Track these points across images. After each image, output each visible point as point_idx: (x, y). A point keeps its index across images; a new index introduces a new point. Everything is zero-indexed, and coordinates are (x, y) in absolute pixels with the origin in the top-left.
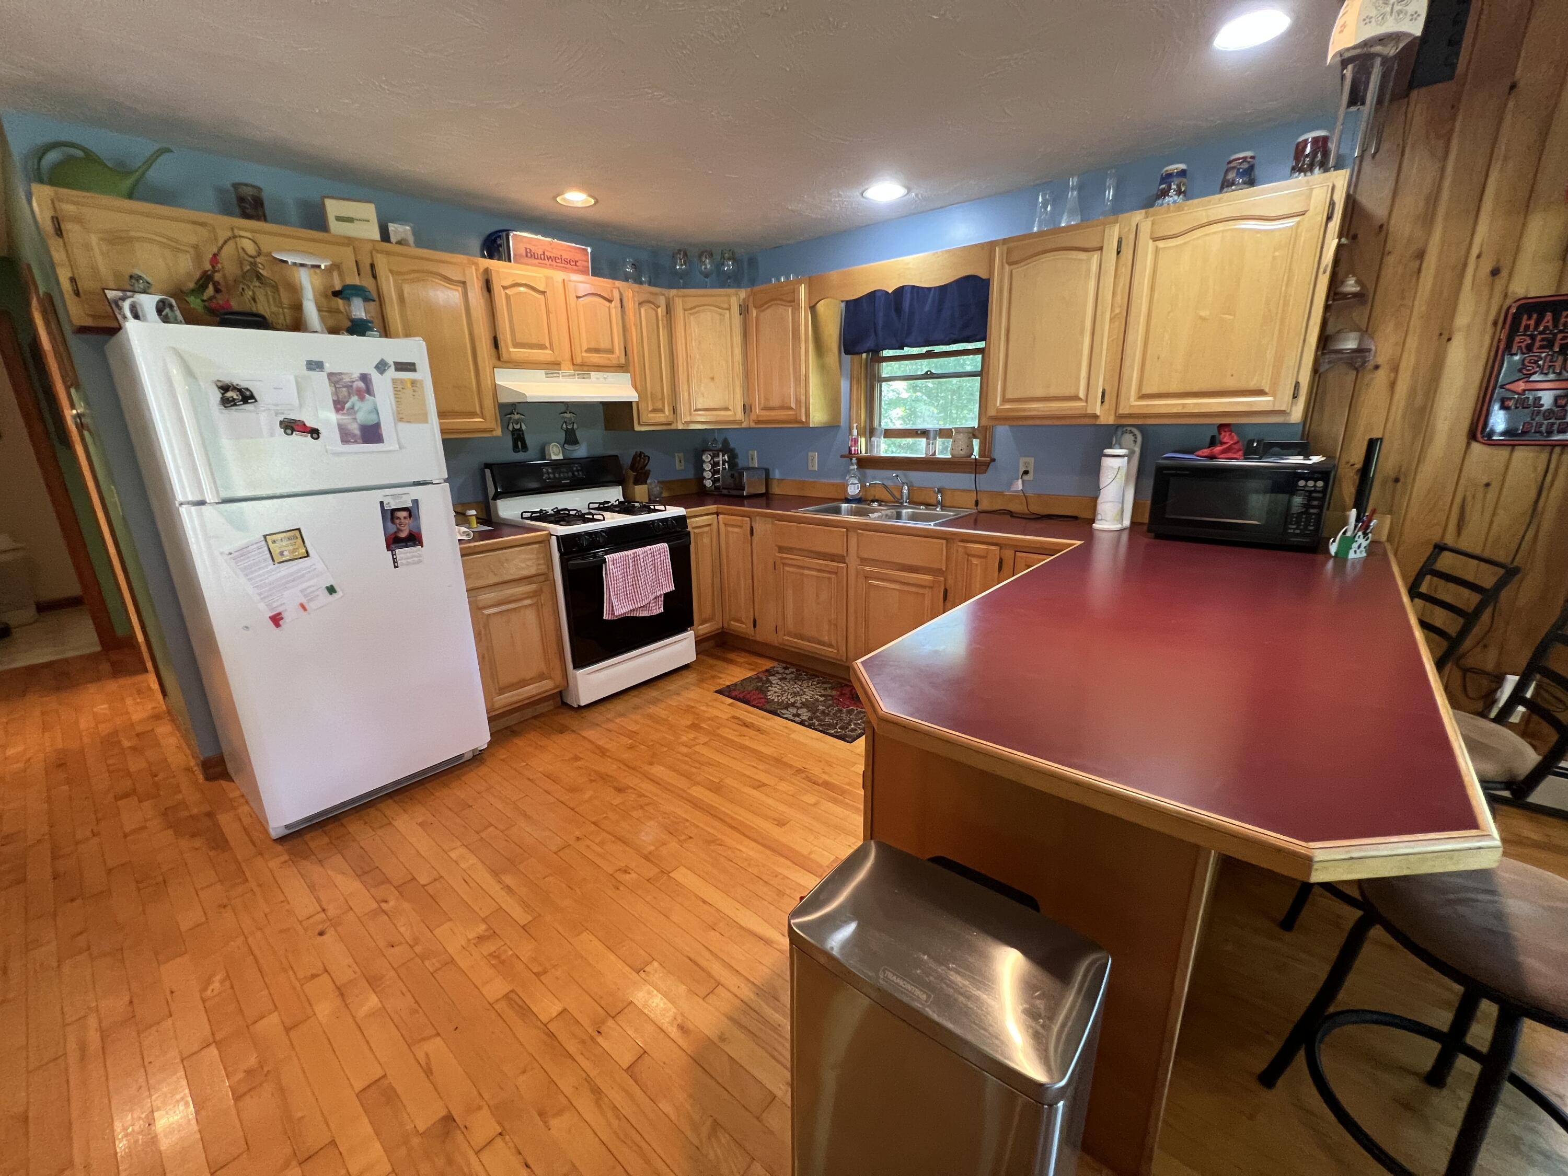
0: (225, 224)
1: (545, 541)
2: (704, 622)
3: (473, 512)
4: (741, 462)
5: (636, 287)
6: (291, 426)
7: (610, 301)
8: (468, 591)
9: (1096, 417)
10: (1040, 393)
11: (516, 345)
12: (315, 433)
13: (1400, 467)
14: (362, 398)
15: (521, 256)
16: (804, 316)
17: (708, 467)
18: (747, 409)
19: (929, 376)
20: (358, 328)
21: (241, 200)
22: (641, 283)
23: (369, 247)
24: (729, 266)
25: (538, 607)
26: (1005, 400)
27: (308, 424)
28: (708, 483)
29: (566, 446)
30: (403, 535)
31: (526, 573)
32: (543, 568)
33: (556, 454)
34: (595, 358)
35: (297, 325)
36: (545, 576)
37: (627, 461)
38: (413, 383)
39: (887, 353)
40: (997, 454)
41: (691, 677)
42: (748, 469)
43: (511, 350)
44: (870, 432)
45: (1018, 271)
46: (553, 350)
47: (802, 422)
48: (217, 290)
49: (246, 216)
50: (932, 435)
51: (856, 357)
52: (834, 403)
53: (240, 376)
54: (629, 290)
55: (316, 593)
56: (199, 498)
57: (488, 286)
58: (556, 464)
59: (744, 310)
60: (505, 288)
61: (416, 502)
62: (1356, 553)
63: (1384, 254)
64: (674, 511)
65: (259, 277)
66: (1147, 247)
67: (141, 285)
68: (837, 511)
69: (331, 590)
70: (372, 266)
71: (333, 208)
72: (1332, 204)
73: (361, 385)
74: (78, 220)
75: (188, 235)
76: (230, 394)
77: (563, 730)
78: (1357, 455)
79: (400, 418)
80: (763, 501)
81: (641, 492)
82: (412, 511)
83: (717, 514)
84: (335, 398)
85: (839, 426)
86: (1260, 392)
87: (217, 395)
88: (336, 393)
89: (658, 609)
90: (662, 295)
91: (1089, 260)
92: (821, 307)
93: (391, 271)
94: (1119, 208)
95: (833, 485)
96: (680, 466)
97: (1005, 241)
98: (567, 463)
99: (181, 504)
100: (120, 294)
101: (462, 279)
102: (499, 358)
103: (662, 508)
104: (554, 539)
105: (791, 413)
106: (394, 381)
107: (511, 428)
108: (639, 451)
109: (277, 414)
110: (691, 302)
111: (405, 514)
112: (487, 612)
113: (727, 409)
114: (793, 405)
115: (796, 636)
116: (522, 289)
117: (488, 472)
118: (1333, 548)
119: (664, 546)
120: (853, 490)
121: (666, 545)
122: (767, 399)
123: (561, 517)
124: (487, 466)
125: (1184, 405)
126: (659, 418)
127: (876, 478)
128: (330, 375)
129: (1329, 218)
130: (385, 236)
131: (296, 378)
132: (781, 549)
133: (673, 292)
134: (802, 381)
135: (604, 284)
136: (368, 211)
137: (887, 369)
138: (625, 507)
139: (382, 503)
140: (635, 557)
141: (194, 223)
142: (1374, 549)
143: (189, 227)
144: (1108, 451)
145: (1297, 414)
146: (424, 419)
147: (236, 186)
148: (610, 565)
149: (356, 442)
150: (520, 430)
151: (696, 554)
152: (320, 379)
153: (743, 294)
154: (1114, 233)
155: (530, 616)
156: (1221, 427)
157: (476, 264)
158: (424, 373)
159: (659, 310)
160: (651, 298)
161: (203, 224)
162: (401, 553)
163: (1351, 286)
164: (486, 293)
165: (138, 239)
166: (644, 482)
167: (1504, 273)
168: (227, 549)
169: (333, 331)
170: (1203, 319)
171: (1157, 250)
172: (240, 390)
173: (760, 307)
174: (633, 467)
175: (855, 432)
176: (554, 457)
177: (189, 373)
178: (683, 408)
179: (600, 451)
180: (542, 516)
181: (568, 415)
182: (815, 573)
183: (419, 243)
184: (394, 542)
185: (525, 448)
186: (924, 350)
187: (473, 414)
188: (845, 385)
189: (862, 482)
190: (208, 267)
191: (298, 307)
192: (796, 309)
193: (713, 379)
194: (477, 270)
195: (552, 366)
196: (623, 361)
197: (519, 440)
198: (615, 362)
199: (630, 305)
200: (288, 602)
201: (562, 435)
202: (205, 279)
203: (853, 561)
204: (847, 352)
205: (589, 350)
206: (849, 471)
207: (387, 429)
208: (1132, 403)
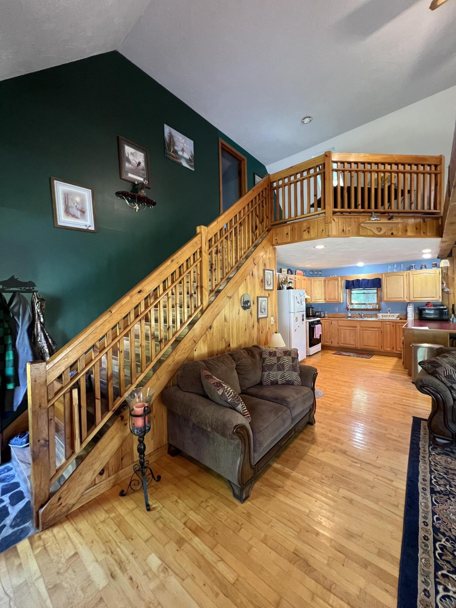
9: (406, 301)
12: (299, 303)
15: (297, 274)
18: (325, 299)
19: (364, 293)
23: (287, 275)
24: (320, 273)
26: (387, 298)
30: (303, 319)
39: (354, 289)
40: (382, 308)
44: (351, 304)
45: (387, 278)
47: (339, 302)
50: (367, 304)
59: (325, 281)
61: (304, 314)
66: (411, 276)
69: (299, 327)
71: (283, 270)
83: (322, 320)
85: (344, 303)
86: (434, 297)
89: (319, 338)
91: (401, 277)
92: (342, 281)
94: (405, 270)
97: (384, 273)
104: (308, 322)
110: (314, 280)
113: (321, 299)
114: (337, 299)
118: (451, 320)
119: (320, 325)
120: (350, 315)
122: (330, 297)
125: (421, 299)
127: (356, 312)
128: (300, 295)
129: (439, 274)
134: (339, 294)
135: (305, 277)
136: (286, 270)
137: (354, 292)
144: (408, 307)
145: (441, 300)
153: (324, 278)
154: (404, 274)
156: (428, 303)
160: (309, 279)
162: (303, 322)
163: (445, 282)
168: (293, 319)
170: (423, 286)
172: (297, 298)
173: (329, 281)
175: (348, 304)
178: (312, 299)
182: (349, 330)
186: (364, 289)
188: (345, 295)
189: (352, 313)
192: (338, 281)
193: (318, 293)
196: (306, 291)
200: (296, 328)
203: (358, 328)
204: (346, 289)
206: (348, 312)
208: (412, 299)
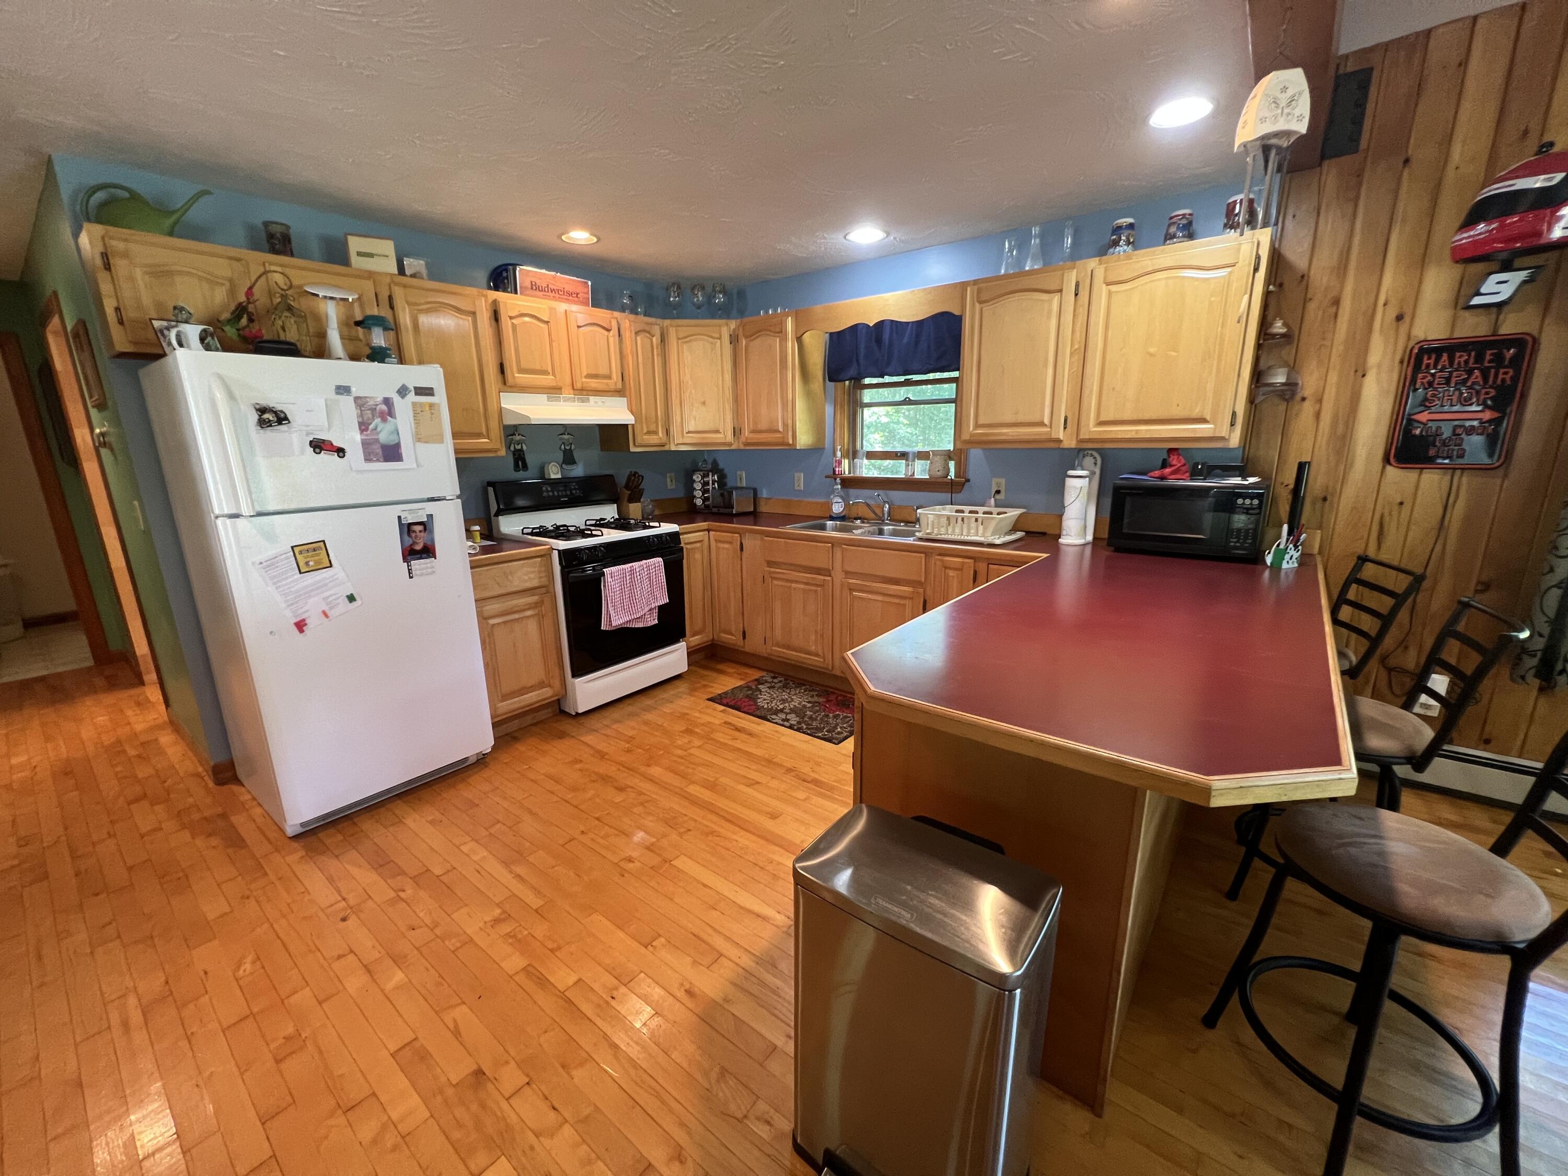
0: (258, 260)
1: (547, 555)
2: (694, 635)
3: (477, 528)
4: (730, 483)
5: (632, 317)
6: (318, 446)
7: (608, 330)
8: (476, 601)
9: (1060, 441)
10: (1008, 418)
11: (522, 371)
12: (341, 452)
13: (1327, 487)
14: (384, 420)
15: (526, 288)
16: (791, 346)
17: (698, 486)
18: (737, 432)
19: (907, 402)
20: (378, 355)
21: (271, 236)
22: (637, 313)
23: (388, 280)
24: (720, 299)
25: (540, 617)
26: (977, 426)
27: (335, 444)
28: (699, 502)
29: (564, 466)
30: (418, 547)
31: (528, 585)
32: (544, 581)
33: (554, 473)
34: (594, 383)
35: (321, 352)
36: (545, 589)
37: (622, 480)
38: (431, 406)
39: (867, 381)
40: (970, 475)
41: (682, 687)
42: (737, 488)
43: (517, 375)
44: (853, 454)
45: (987, 309)
46: (554, 375)
47: (789, 445)
48: (251, 320)
49: (274, 250)
50: (911, 456)
51: (839, 384)
52: (818, 426)
53: (275, 400)
54: (626, 321)
55: (337, 601)
56: (234, 511)
57: (496, 316)
58: (555, 482)
59: (734, 340)
60: (511, 318)
61: (430, 517)
62: (1290, 563)
63: (1306, 301)
64: (668, 528)
65: (290, 308)
66: (1101, 291)
67: (184, 316)
68: (823, 528)
69: (351, 598)
70: (390, 298)
71: (355, 244)
72: (1258, 258)
73: (384, 407)
74: (125, 255)
75: (223, 269)
76: (266, 416)
77: (562, 735)
78: (1290, 477)
79: (419, 438)
80: (751, 518)
81: (635, 510)
82: (426, 526)
83: (709, 530)
84: (360, 420)
85: (824, 449)
86: (1203, 421)
87: (254, 417)
88: (361, 415)
89: (653, 621)
90: (657, 325)
91: (1050, 301)
92: (807, 337)
93: (407, 303)
94: (1076, 255)
95: (817, 503)
96: (671, 486)
97: (975, 282)
98: (564, 482)
99: (217, 517)
100: (165, 323)
101: (470, 309)
102: (505, 383)
103: (656, 524)
104: (556, 553)
105: (778, 435)
106: (414, 404)
107: (512, 448)
108: (633, 470)
109: (308, 434)
110: (683, 332)
111: (420, 528)
112: (492, 622)
113: (717, 432)
114: (781, 429)
115: (784, 646)
116: (527, 319)
117: (491, 490)
118: (1269, 559)
119: (659, 561)
120: (837, 508)
121: (660, 559)
122: (755, 423)
123: (561, 532)
124: (490, 484)
125: (1137, 431)
126: (653, 439)
127: (859, 497)
128: (357, 399)
129: (1256, 270)
130: (401, 270)
131: (326, 400)
132: (770, 564)
133: (667, 322)
134: (788, 406)
135: (602, 315)
136: (387, 247)
137: (868, 396)
138: (621, 523)
139: (399, 517)
140: (632, 570)
141: (230, 258)
142: (1305, 560)
143: (227, 261)
144: (1071, 472)
145: (1235, 440)
146: (440, 439)
147: (266, 224)
148: (608, 578)
149: (378, 460)
150: (521, 450)
151: (689, 568)
152: (347, 402)
153: (733, 324)
154: (1071, 278)
155: (532, 627)
156: (1171, 451)
157: (486, 296)
158: (441, 398)
159: (654, 339)
160: (647, 328)
161: (238, 260)
162: (416, 564)
163: (1278, 327)
164: (493, 322)
165: (180, 273)
166: (638, 500)
167: (1407, 319)
168: (258, 559)
169: (354, 357)
170: (1151, 355)
171: (1110, 293)
172: (275, 413)
173: (749, 337)
174: (627, 487)
175: (839, 454)
176: (553, 476)
177: (231, 396)
178: (675, 430)
179: (595, 471)
180: (542, 532)
181: (566, 437)
182: (802, 586)
183: (432, 276)
184: (410, 554)
185: (525, 467)
186: (902, 379)
187: (479, 435)
188: (829, 410)
189: (845, 499)
190: (242, 298)
191: (322, 335)
192: (784, 339)
193: (704, 403)
194: (486, 301)
195: (553, 391)
196: (619, 386)
197: (519, 459)
198: (612, 387)
199: (627, 335)
200: (311, 610)
201: (560, 456)
202: (240, 310)
203: (838, 576)
204: (830, 380)
205: (589, 376)
206: (833, 491)
207: (406, 450)
208: (1091, 429)
